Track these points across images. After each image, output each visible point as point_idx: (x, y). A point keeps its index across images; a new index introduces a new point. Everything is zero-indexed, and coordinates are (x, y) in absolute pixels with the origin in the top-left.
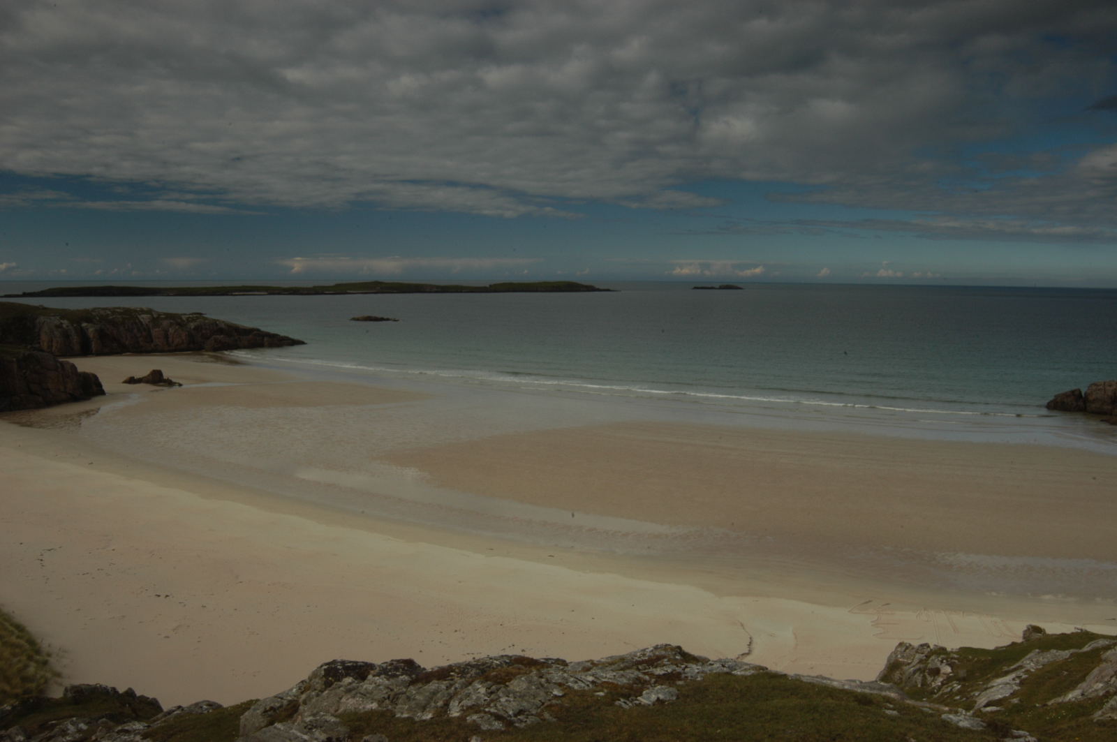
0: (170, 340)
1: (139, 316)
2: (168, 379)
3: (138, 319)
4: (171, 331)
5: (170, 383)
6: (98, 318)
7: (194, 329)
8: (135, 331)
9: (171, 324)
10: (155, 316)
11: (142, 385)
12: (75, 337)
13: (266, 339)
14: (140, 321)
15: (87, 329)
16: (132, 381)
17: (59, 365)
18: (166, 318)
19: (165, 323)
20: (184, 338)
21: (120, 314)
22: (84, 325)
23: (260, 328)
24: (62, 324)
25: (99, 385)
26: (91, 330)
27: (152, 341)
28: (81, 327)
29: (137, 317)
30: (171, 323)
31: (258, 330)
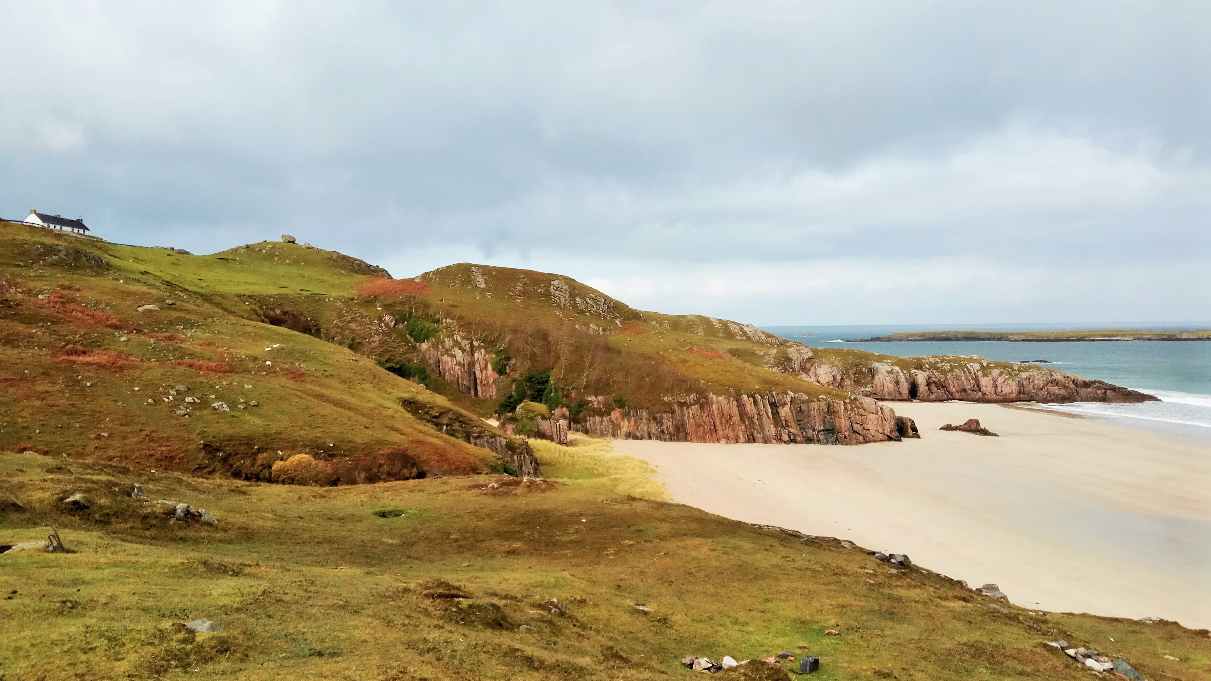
0: (999, 389)
1: (968, 365)
2: (985, 429)
3: (967, 368)
4: (1000, 380)
5: (985, 432)
6: (927, 366)
7: (1026, 379)
8: (963, 378)
9: (1001, 374)
10: (985, 364)
11: (958, 433)
12: (905, 383)
13: (1108, 392)
14: (969, 370)
15: (916, 375)
16: (948, 428)
17: (879, 409)
18: (996, 367)
19: (996, 372)
20: (1014, 388)
21: (948, 362)
22: (913, 371)
23: (1101, 380)
24: (893, 369)
25: (915, 430)
26: (921, 377)
27: (980, 390)
28: (911, 374)
29: (966, 365)
30: (1001, 372)
31: (1101, 382)
